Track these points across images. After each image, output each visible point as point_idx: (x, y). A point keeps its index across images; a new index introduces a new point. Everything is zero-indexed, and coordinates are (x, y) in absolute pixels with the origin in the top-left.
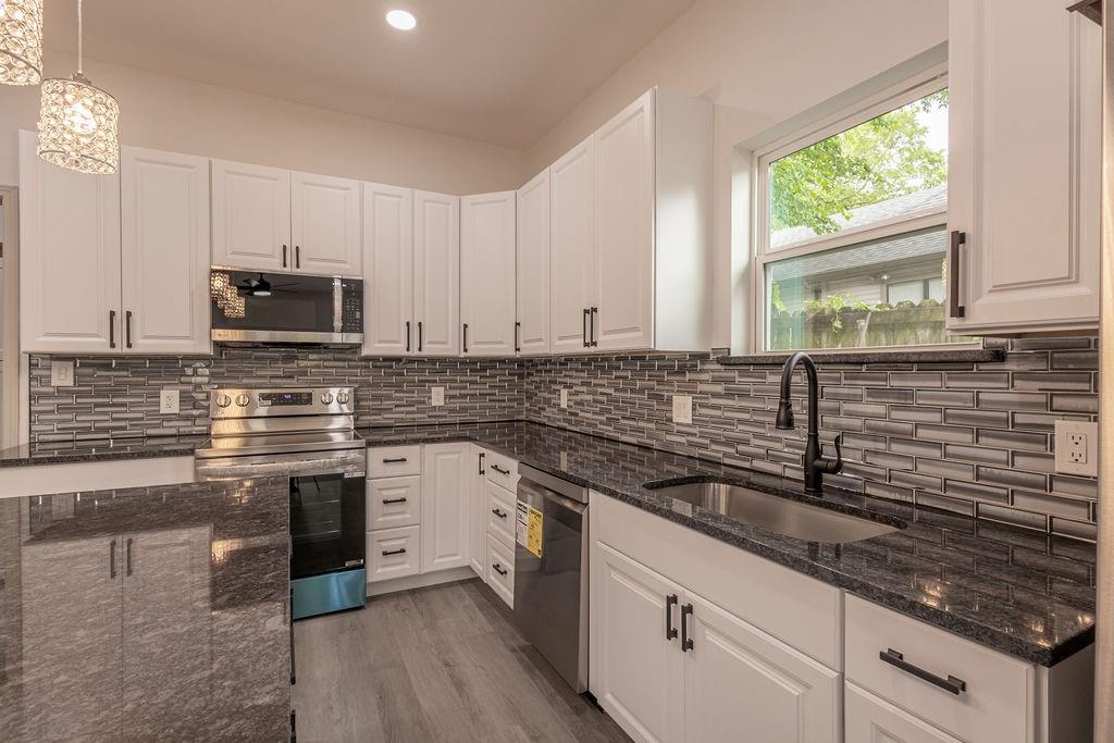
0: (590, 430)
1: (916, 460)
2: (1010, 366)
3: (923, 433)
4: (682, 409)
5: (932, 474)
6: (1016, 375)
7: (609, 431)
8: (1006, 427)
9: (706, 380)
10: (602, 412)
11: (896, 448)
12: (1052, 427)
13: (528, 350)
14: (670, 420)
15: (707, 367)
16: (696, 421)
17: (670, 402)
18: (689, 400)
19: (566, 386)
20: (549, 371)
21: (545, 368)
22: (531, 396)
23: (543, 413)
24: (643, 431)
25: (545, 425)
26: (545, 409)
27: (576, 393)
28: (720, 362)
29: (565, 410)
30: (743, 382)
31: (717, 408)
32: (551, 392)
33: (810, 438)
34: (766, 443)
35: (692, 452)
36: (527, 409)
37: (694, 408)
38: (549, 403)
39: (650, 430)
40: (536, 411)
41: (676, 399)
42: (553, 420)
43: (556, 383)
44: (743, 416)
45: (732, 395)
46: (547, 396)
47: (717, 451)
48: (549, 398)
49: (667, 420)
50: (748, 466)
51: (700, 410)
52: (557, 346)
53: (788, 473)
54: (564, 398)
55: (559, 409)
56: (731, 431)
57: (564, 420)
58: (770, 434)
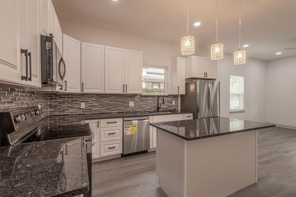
2: (170, 97)
4: (132, 104)
7: (107, 111)
8: (169, 102)
9: (136, 99)
10: (103, 107)
14: (129, 106)
16: (134, 106)
17: (128, 103)
18: (133, 102)
19: (83, 102)
20: (71, 97)
21: (68, 96)
22: (55, 106)
23: (66, 111)
24: (120, 109)
25: (68, 115)
26: (68, 110)
27: (90, 103)
28: (140, 96)
29: (84, 109)
30: (144, 99)
31: (139, 103)
32: (73, 104)
33: (158, 105)
34: (148, 107)
35: (134, 111)
36: (50, 112)
37: (134, 104)
38: (72, 108)
39: (122, 109)
40: (61, 111)
41: (130, 102)
42: (75, 112)
43: (77, 101)
44: (143, 104)
45: (142, 101)
46: (70, 105)
47: (139, 110)
48: (71, 106)
49: (127, 106)
50: (144, 111)
51: (136, 104)
52: (108, 92)
53: (151, 110)
54: (83, 105)
55: (80, 108)
56: (141, 106)
57: (83, 112)
58: (148, 106)
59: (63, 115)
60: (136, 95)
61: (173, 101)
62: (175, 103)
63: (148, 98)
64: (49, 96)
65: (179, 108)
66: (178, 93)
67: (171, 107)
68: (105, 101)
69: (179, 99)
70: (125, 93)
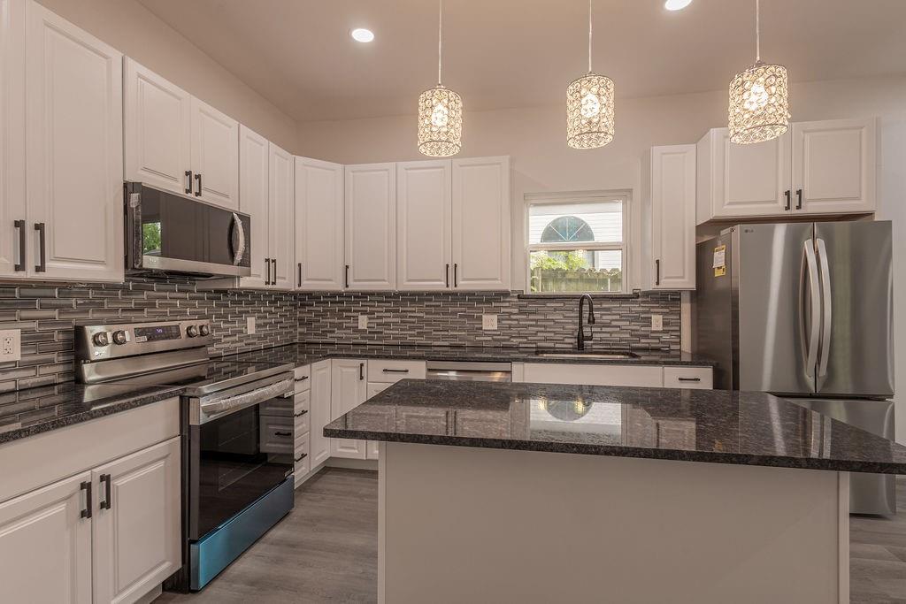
0: (399, 342)
1: (611, 333)
2: (640, 299)
3: (614, 323)
4: (490, 322)
5: (616, 337)
6: (643, 302)
7: (421, 340)
8: (637, 319)
9: (505, 307)
10: (411, 329)
11: (604, 330)
12: (651, 318)
13: (307, 286)
14: (481, 328)
15: (508, 299)
16: (500, 328)
17: (480, 318)
18: (495, 317)
19: (364, 313)
20: (339, 302)
21: (333, 299)
22: (310, 323)
23: (329, 335)
24: (455, 337)
25: (333, 344)
26: (334, 332)
27: (378, 318)
28: (519, 297)
29: (364, 331)
30: (532, 307)
31: (515, 320)
32: (342, 318)
33: (581, 328)
34: (545, 334)
35: (498, 344)
36: (301, 334)
37: (499, 321)
38: (340, 326)
39: (462, 336)
40: (319, 335)
41: (484, 317)
42: (347, 338)
43: (350, 311)
44: (531, 323)
45: (525, 313)
46: (337, 321)
47: (515, 341)
48: (340, 323)
49: (477, 329)
50: (534, 346)
51: (504, 322)
52: (407, 286)
53: (557, 346)
54: (363, 322)
55: (356, 330)
56: (523, 331)
57: (362, 338)
58: (548, 330)
59: (323, 344)
60: (506, 294)
61: (654, 317)
62: (664, 324)
63: (548, 305)
64: (300, 300)
65: (686, 345)
66: (658, 283)
67: (646, 337)
68: (416, 312)
69: (686, 307)
70: (451, 288)
